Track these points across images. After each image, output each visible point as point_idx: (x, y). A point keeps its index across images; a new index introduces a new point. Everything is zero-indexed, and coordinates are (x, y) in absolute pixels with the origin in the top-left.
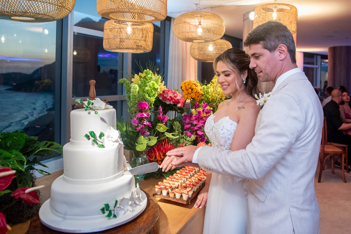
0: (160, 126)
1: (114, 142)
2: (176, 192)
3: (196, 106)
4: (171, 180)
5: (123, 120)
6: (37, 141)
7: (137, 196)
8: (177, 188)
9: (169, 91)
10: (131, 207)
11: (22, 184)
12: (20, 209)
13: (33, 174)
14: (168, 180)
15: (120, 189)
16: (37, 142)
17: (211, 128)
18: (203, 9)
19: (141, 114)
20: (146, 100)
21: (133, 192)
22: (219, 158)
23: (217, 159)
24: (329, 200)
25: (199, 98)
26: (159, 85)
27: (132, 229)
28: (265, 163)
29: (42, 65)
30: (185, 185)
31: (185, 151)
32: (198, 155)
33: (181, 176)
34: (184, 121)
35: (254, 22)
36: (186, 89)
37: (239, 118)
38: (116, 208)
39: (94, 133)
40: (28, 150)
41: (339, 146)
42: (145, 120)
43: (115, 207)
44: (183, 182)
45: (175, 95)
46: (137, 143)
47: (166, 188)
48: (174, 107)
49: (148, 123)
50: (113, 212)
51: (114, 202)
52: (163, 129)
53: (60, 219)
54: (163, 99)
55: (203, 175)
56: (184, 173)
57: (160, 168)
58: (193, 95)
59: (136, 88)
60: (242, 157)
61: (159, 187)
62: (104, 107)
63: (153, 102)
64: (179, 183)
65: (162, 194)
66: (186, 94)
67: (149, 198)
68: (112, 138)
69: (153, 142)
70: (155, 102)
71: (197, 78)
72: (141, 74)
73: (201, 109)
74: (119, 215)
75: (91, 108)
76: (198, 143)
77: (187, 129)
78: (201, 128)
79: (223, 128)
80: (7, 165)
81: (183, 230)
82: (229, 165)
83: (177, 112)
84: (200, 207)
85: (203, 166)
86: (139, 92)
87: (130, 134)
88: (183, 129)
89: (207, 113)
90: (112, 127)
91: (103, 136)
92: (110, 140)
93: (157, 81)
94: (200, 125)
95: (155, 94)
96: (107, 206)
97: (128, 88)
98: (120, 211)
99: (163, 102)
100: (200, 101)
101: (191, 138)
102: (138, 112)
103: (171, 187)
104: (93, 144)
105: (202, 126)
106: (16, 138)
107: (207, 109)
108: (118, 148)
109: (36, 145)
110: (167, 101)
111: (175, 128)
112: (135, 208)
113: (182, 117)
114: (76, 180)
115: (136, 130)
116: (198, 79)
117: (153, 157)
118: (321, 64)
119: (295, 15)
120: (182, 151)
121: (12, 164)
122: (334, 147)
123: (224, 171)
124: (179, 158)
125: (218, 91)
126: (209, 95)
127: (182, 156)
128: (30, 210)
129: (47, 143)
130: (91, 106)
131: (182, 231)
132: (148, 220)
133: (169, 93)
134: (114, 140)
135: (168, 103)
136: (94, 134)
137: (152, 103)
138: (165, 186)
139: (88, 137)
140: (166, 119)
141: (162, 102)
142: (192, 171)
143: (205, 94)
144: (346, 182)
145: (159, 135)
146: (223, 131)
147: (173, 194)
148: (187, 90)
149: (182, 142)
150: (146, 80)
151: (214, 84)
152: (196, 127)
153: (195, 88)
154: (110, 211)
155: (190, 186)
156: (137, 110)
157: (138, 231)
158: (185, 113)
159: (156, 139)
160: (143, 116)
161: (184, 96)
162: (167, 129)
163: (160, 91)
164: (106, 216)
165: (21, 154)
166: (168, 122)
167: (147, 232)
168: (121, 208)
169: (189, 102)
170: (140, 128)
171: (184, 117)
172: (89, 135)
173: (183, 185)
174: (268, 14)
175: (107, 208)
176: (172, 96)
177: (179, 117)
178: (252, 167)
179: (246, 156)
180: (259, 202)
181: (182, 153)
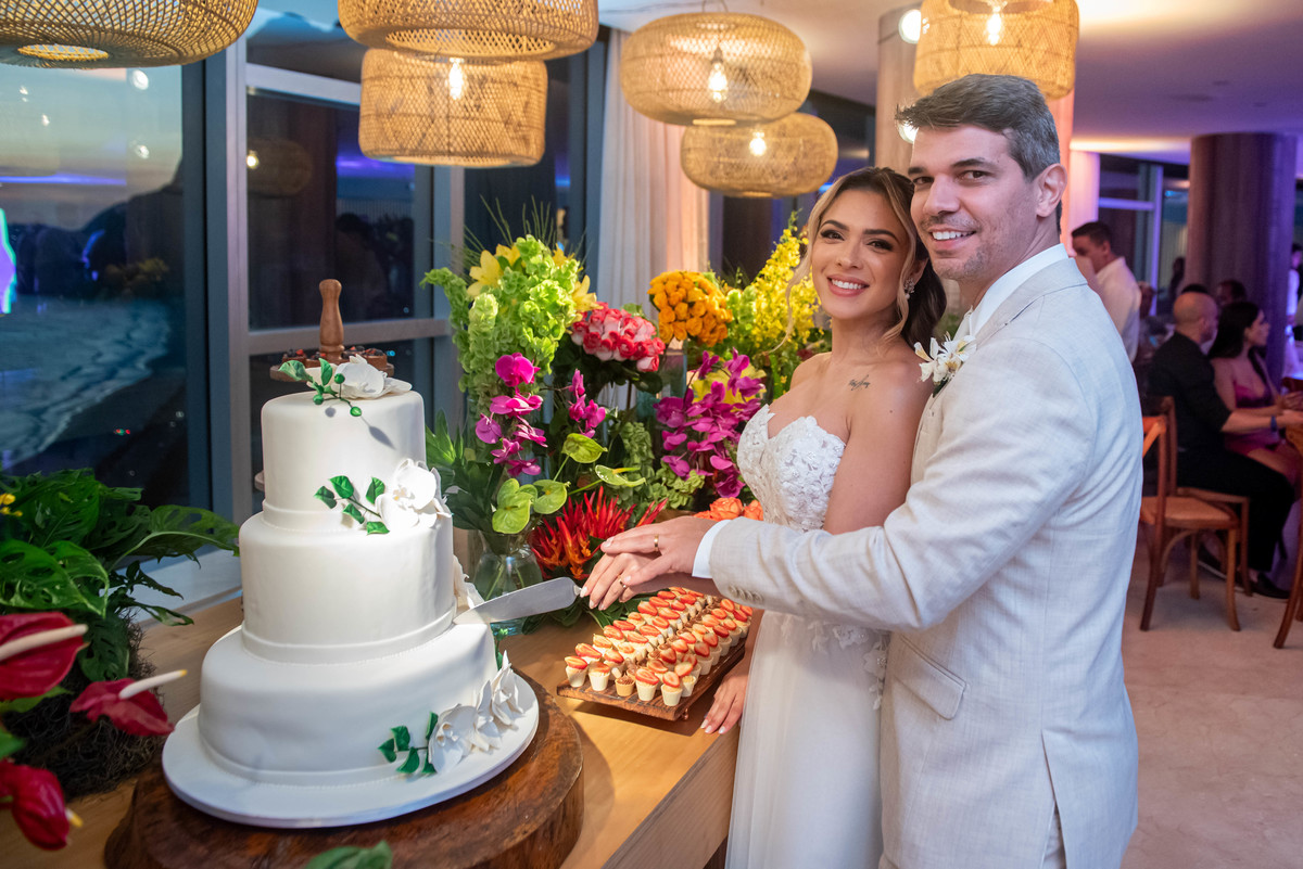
0: (579, 443)
1: (419, 512)
2: (638, 678)
3: (705, 367)
4: (618, 635)
5: (445, 423)
6: (139, 503)
7: (503, 698)
8: (643, 662)
9: (607, 313)
10: (484, 735)
11: (95, 658)
12: (91, 746)
13: (129, 621)
14: (611, 636)
15: (446, 674)
16: (140, 507)
17: (758, 455)
19: (509, 399)
20: (524, 349)
21: (489, 682)
22: (787, 557)
23: (781, 563)
24: (1177, 693)
25: (717, 335)
26: (571, 292)
27: (489, 812)
28: (950, 574)
30: (670, 654)
31: (666, 535)
32: (713, 550)
33: (654, 623)
34: (662, 421)
35: (919, 53)
36: (669, 304)
37: (849, 421)
38: (432, 740)
39: (348, 482)
40: (110, 538)
41: (1219, 502)
42: (525, 421)
43: (428, 738)
44: (661, 642)
45: (630, 326)
46: (496, 506)
47: (601, 663)
48: (627, 370)
49: (534, 434)
50: (421, 754)
51: (425, 721)
52: (588, 453)
53: (238, 782)
54: (586, 341)
55: (731, 615)
56: (665, 611)
57: (582, 596)
58: (695, 326)
59: (490, 308)
60: (868, 553)
61: (579, 662)
62: (379, 391)
63: (550, 355)
64: (648, 644)
65: (590, 685)
66: (670, 323)
67: (544, 700)
68: (413, 497)
69: (554, 501)
70: (558, 353)
71: (706, 263)
72: (506, 249)
73: (722, 378)
74: (442, 762)
75: (334, 393)
76: (714, 500)
77: (673, 450)
78: (724, 448)
79: (795, 456)
80: (41, 596)
81: (666, 808)
82: (821, 579)
83: (633, 386)
84: (722, 731)
85: (730, 588)
86: (498, 319)
87: (469, 473)
88: (660, 450)
89: (745, 392)
90: (410, 460)
91: (382, 492)
92: (406, 507)
93: (562, 280)
94: (721, 434)
95: (556, 327)
96: (402, 734)
97: (459, 302)
98: (448, 750)
99: (588, 351)
100: (720, 347)
101: (686, 483)
102: (496, 392)
103: (619, 662)
104: (346, 521)
105: (729, 438)
106: (66, 498)
107: (746, 379)
108: (435, 532)
109: (137, 519)
110: (602, 351)
111: (632, 446)
112: (498, 739)
113: (656, 406)
114: (289, 646)
115: (491, 458)
116: (712, 266)
117: (553, 552)
118: (1164, 197)
119: (1071, 25)
120: (657, 537)
121: (58, 593)
122: (1201, 504)
123: (803, 601)
124: (646, 559)
126: (753, 324)
127: (655, 554)
128: (125, 747)
129: (176, 513)
130: (333, 385)
132: (544, 778)
133: (609, 319)
134: (421, 504)
135: (604, 356)
136: (349, 484)
137: (547, 358)
138: (598, 657)
139: (328, 498)
140: (599, 416)
141: (583, 351)
142: (693, 604)
143: (737, 322)
144: (1237, 628)
145: (574, 473)
146: (793, 470)
147: (630, 686)
148: (673, 308)
149: (656, 495)
150: (525, 277)
151: (770, 285)
152: (706, 443)
153: (700, 299)
154: (414, 751)
155: (687, 656)
156: (493, 386)
157: (511, 817)
158: (666, 392)
159: (562, 490)
160: (516, 410)
161: (661, 331)
162: (604, 453)
163: (574, 315)
164: (398, 769)
165: (90, 555)
166: (605, 424)
167: (542, 821)
168: (449, 739)
169: (680, 348)
170: (504, 451)
171: (662, 406)
172: (331, 487)
173: (663, 652)
174: (972, 22)
175: (403, 742)
176: (619, 329)
177: (644, 407)
178: (903, 586)
179: (882, 546)
180: (935, 720)
181: (656, 545)
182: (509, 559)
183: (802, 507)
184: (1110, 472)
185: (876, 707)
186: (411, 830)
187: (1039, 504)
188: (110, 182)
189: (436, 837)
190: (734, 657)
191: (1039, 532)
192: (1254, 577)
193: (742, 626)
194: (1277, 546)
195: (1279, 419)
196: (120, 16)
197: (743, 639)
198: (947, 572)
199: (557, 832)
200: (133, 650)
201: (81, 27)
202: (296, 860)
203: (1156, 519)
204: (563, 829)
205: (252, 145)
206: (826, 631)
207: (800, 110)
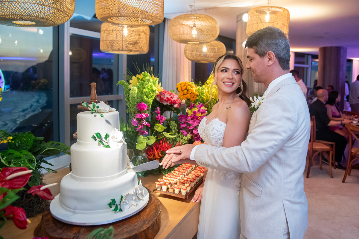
0: (158, 126)
1: (118, 142)
2: (175, 188)
3: (191, 107)
4: (169, 176)
5: (123, 121)
6: (43, 141)
7: (140, 192)
8: (176, 184)
9: (166, 92)
10: (135, 202)
11: (32, 181)
12: (30, 205)
13: (40, 172)
14: (168, 177)
15: (124, 185)
16: (43, 142)
17: (203, 130)
18: (197, 10)
19: (140, 115)
20: (144, 101)
21: (136, 188)
22: (215, 154)
23: (213, 155)
24: (316, 195)
25: (194, 98)
26: (156, 87)
27: (137, 222)
29: (35, 64)
31: (183, 149)
32: (195, 152)
33: (179, 173)
34: (180, 121)
35: (248, 25)
36: (182, 90)
37: (227, 118)
38: (121, 203)
39: (100, 134)
40: (36, 150)
42: (144, 120)
43: (120, 202)
44: (181, 178)
45: (172, 96)
46: (137, 143)
47: (165, 184)
48: (171, 107)
49: (147, 124)
50: (119, 206)
51: (120, 198)
52: (161, 129)
53: (70, 214)
54: (160, 100)
55: (199, 172)
56: (182, 170)
57: (161, 165)
58: (189, 96)
59: (135, 90)
60: (236, 152)
61: (159, 183)
62: (108, 111)
64: (177, 179)
65: (162, 189)
66: (182, 95)
67: (150, 193)
68: (116, 138)
69: (152, 141)
70: (153, 102)
72: (139, 75)
73: (196, 110)
74: (124, 208)
75: (96, 111)
76: (194, 142)
77: (183, 128)
78: (196, 128)
79: (214, 129)
80: (18, 164)
82: (224, 160)
83: (172, 112)
84: (197, 202)
85: (200, 162)
86: (137, 94)
87: (130, 134)
88: (179, 129)
89: (202, 113)
90: (116, 129)
91: (108, 137)
92: (115, 141)
93: (154, 83)
94: (195, 125)
95: (153, 95)
96: (114, 201)
97: (127, 89)
98: (125, 205)
99: (160, 102)
100: (195, 102)
101: (187, 137)
102: (137, 112)
103: (170, 183)
104: (99, 145)
106: (24, 139)
107: (202, 110)
108: (122, 148)
109: (42, 145)
110: (164, 102)
111: (172, 127)
112: (139, 203)
113: (178, 117)
114: (84, 177)
115: (136, 130)
116: (193, 80)
117: (151, 155)
118: (312, 64)
119: (288, 17)
120: (181, 149)
121: (23, 164)
122: (323, 144)
123: (219, 166)
125: (213, 91)
126: (204, 96)
127: (180, 154)
128: (39, 205)
129: (53, 143)
130: (96, 109)
131: (181, 223)
132: (151, 213)
133: (166, 94)
134: (118, 140)
135: (165, 103)
137: (150, 104)
138: (164, 182)
139: (94, 138)
140: (164, 119)
142: (189, 169)
143: (200, 95)
144: (332, 177)
145: (157, 134)
146: (213, 132)
147: (173, 190)
148: (183, 91)
149: (178, 140)
150: (144, 82)
151: (208, 85)
152: (192, 127)
153: (190, 89)
154: (117, 206)
155: (188, 182)
156: (136, 111)
157: (142, 223)
158: (181, 113)
159: (154, 138)
160: (142, 117)
161: (180, 97)
162: (165, 129)
163: (157, 93)
164: (113, 210)
165: (31, 154)
166: (165, 122)
167: (150, 224)
168: (126, 202)
169: (184, 102)
170: (139, 128)
171: (180, 117)
172: (96, 136)
173: (182, 181)
174: (261, 16)
175: (114, 203)
176: (169, 97)
177: (175, 118)
178: (246, 161)
179: (240, 151)
180: (254, 197)
181: (180, 151)
182: (140, 157)
183: (217, 142)
184: (301, 132)
185: (238, 194)
186: (116, 226)
187: (282, 140)
188: (32, 59)
189: (123, 228)
190: (200, 182)
191: (282, 148)
192: (337, 164)
193: (202, 174)
194: (343, 156)
195: (343, 122)
196: (43, 12)
197: (202, 178)
198: (257, 157)
199: (154, 227)
200: (41, 180)
201: (30, 16)
202: (86, 234)
203: (311, 148)
204: (156, 227)
205: (71, 49)
206: (225, 175)
207: (216, 40)
